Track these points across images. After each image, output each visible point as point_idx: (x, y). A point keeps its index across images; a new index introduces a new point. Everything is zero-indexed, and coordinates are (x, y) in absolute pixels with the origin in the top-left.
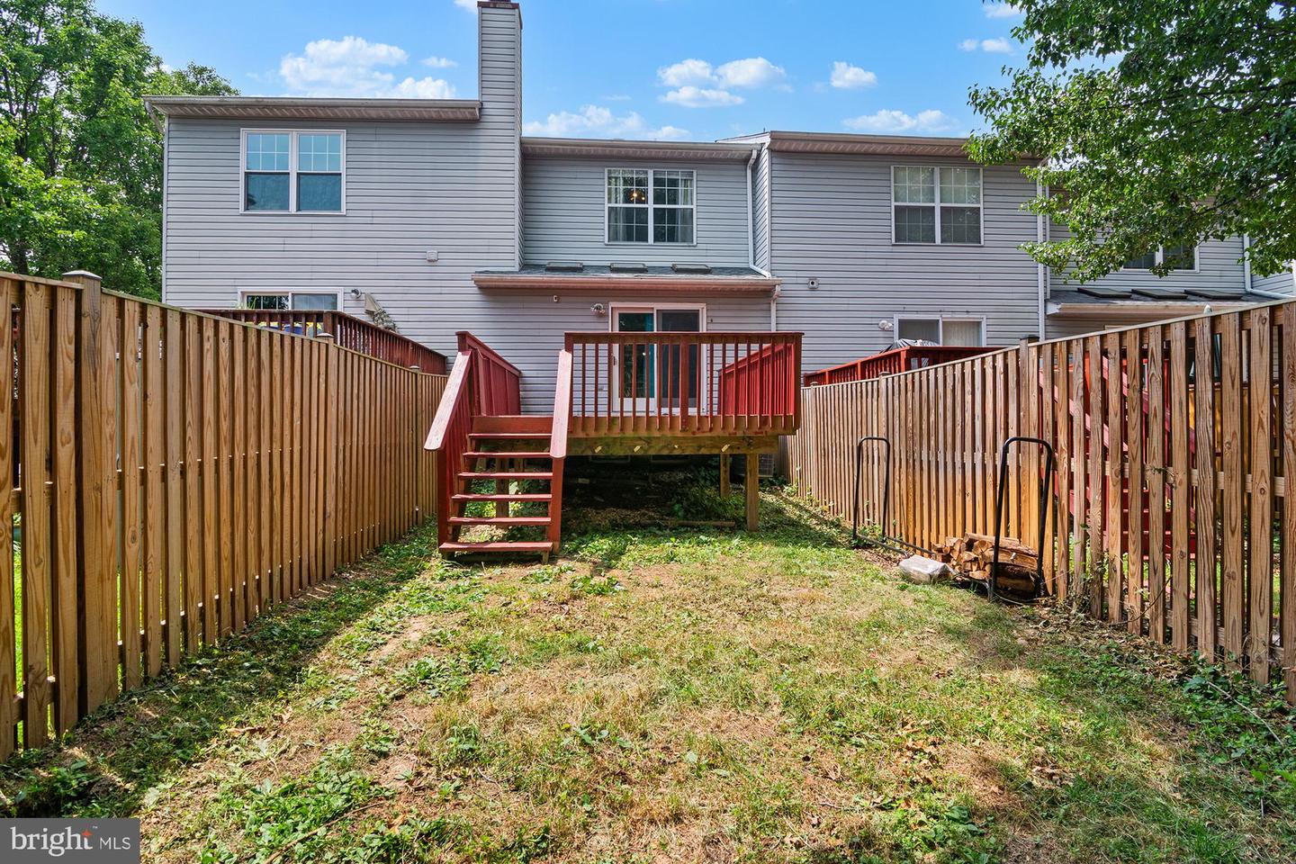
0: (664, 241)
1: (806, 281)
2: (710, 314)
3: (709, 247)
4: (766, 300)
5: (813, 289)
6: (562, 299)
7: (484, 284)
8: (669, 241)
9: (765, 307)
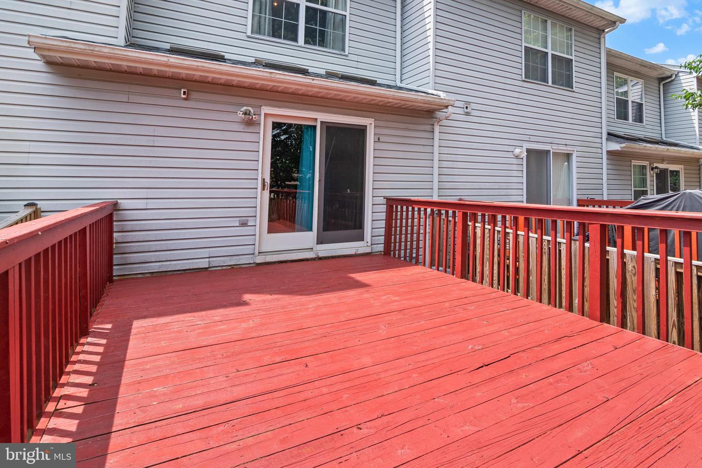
0: (315, 44)
1: (461, 104)
2: (379, 131)
3: (360, 59)
4: (429, 121)
5: (467, 114)
6: (194, 95)
7: (57, 56)
8: (320, 45)
9: (428, 128)
